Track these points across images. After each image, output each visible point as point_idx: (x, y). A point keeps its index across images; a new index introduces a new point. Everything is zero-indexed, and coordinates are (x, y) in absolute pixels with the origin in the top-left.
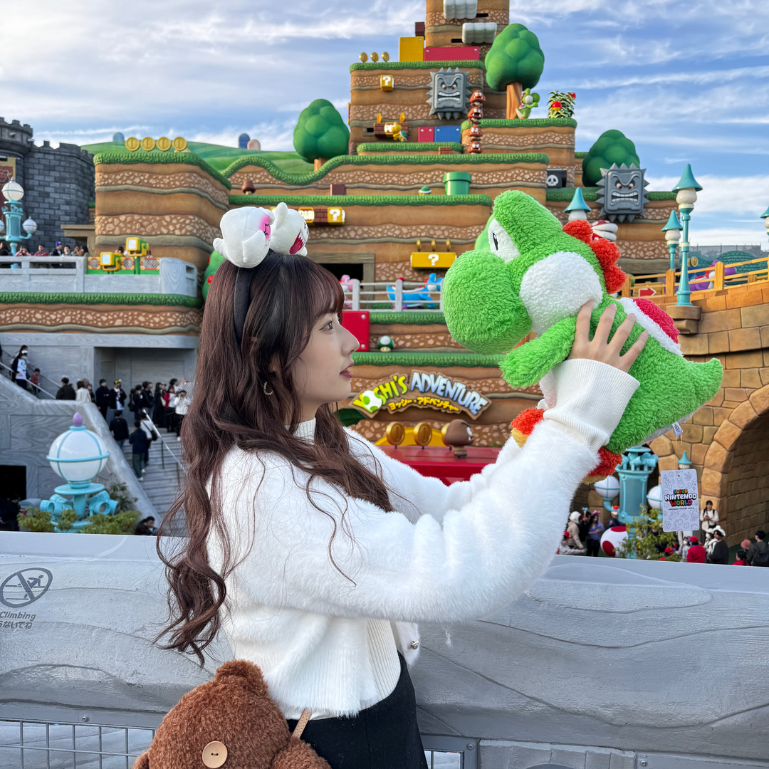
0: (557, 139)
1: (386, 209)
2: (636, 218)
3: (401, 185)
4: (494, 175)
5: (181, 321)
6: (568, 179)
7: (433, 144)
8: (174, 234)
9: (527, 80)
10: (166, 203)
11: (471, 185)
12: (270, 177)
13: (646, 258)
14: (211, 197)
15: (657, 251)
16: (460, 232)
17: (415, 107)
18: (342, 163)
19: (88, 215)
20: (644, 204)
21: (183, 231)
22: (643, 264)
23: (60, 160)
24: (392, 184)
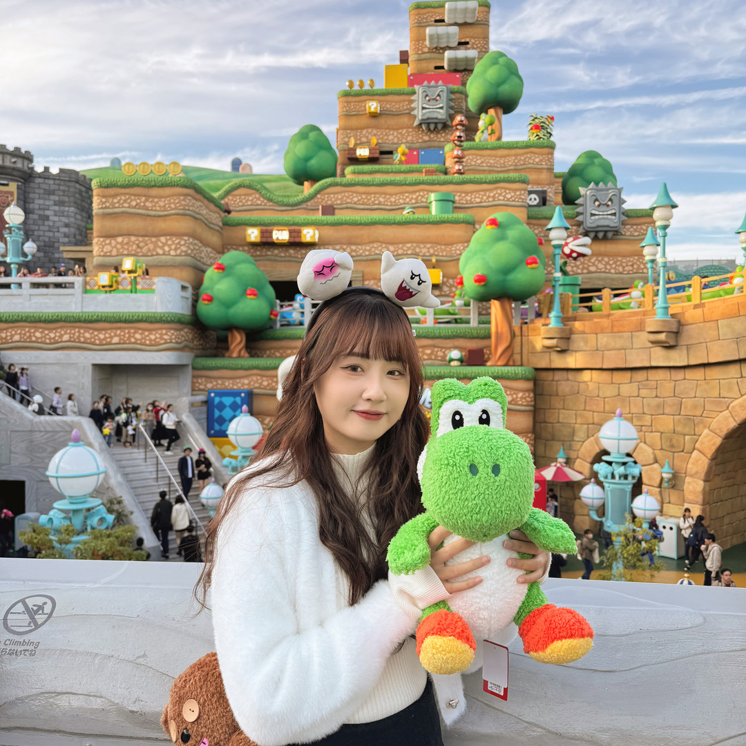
0: (537, 160)
1: (373, 229)
2: (614, 235)
3: (387, 205)
4: (477, 195)
5: (176, 337)
6: (548, 198)
7: (418, 166)
8: (169, 255)
9: (507, 105)
10: (162, 225)
11: (455, 205)
12: (262, 199)
13: (625, 272)
14: (205, 219)
15: (635, 266)
16: (445, 250)
17: (400, 131)
18: (331, 185)
19: (86, 237)
20: (622, 221)
21: (178, 252)
22: (622, 279)
23: (59, 185)
24: (379, 204)
